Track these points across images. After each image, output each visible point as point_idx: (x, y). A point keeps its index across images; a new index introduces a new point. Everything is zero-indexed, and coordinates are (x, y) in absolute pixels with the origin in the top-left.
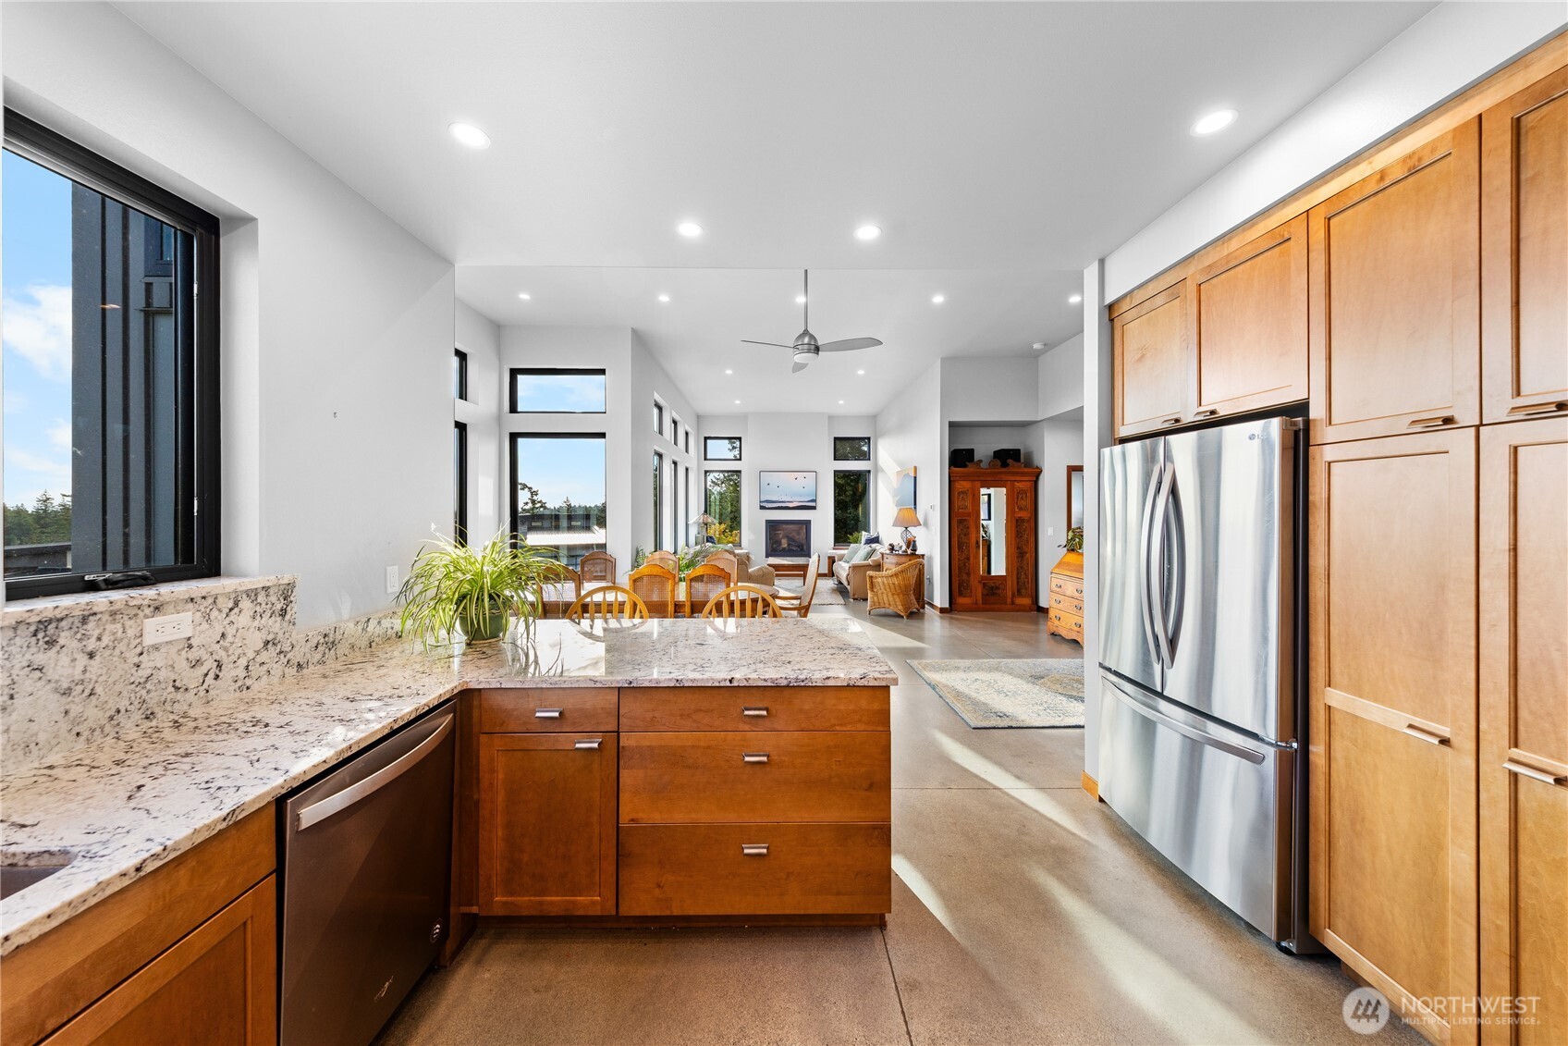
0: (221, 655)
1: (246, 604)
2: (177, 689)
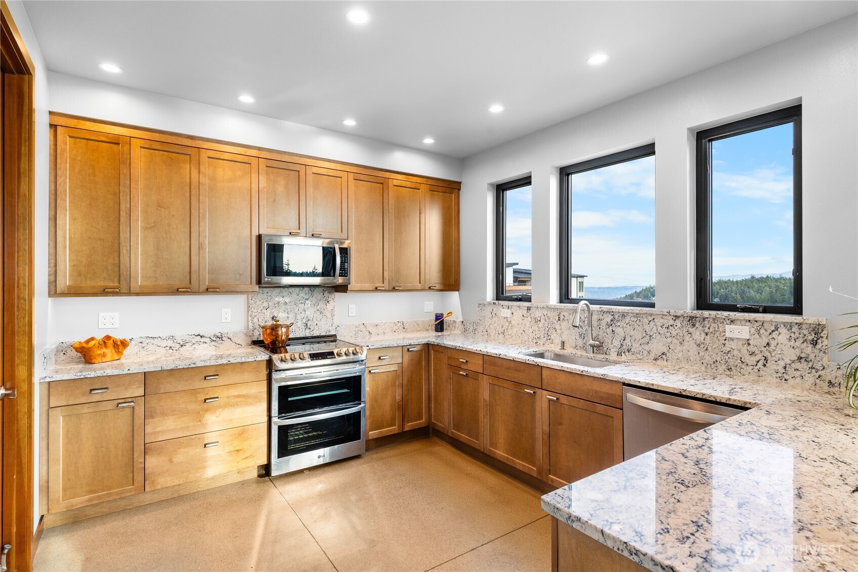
0: (767, 354)
1: (783, 330)
2: (743, 362)
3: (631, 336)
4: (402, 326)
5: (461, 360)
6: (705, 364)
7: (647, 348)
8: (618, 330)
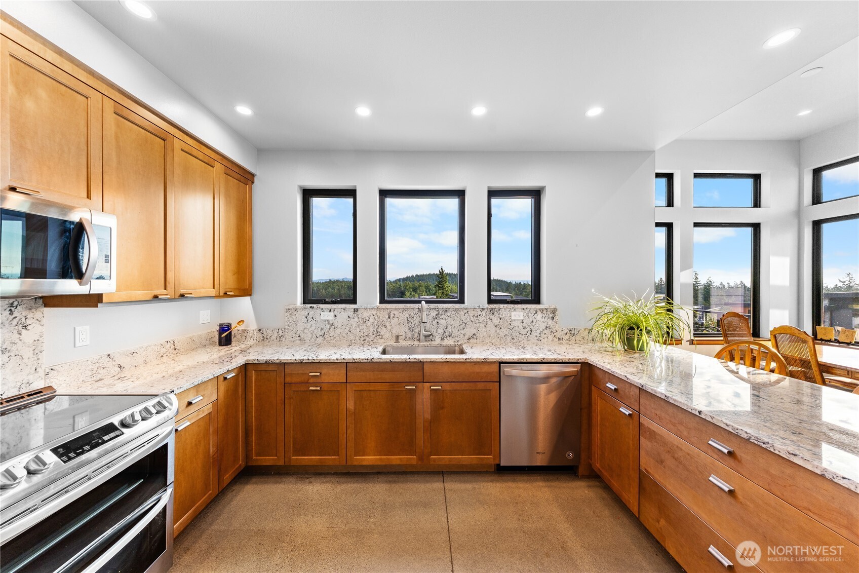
0: (532, 327)
1: (539, 313)
2: (520, 334)
3: (451, 325)
4: (173, 347)
5: (310, 374)
6: (500, 338)
7: (463, 332)
8: (441, 322)
